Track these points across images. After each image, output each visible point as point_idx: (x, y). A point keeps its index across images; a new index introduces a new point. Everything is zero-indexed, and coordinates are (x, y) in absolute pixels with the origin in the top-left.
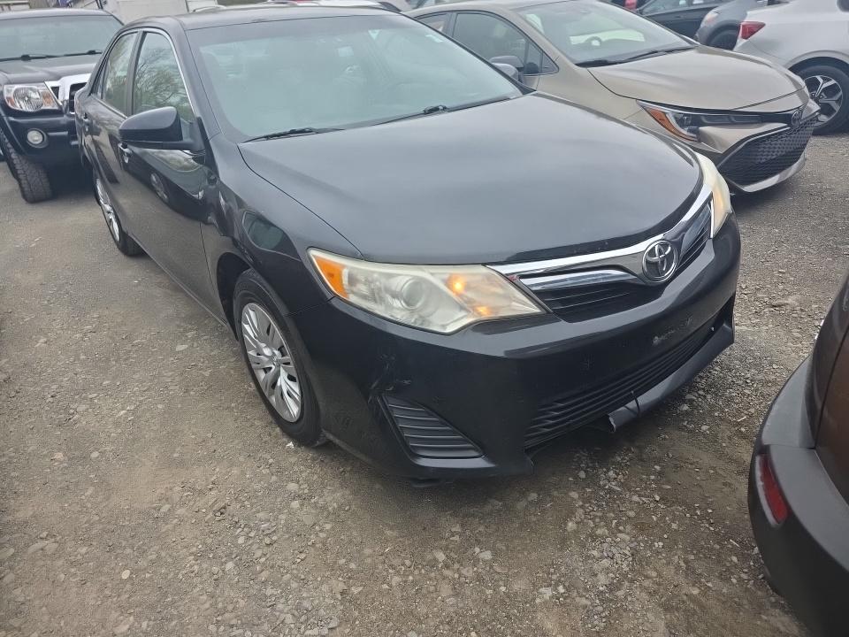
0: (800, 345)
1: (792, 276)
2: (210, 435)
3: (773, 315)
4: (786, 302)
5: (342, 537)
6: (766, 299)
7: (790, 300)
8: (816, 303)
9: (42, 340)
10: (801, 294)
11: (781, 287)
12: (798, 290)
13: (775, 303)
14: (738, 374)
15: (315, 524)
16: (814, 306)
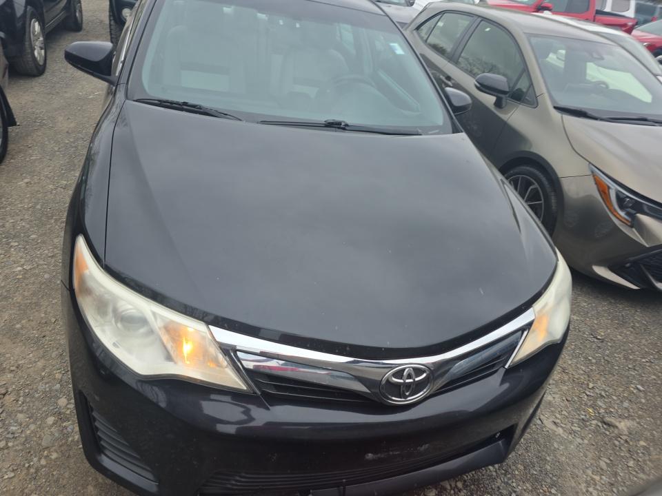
0: (597, 478)
1: (645, 398)
2: (53, 320)
3: (596, 431)
4: (617, 424)
5: (54, 473)
6: (602, 411)
7: (623, 425)
8: (646, 439)
9: (26, 180)
10: (638, 423)
11: (626, 404)
12: (640, 417)
13: (607, 419)
14: (510, 482)
15: (47, 448)
16: (642, 443)
